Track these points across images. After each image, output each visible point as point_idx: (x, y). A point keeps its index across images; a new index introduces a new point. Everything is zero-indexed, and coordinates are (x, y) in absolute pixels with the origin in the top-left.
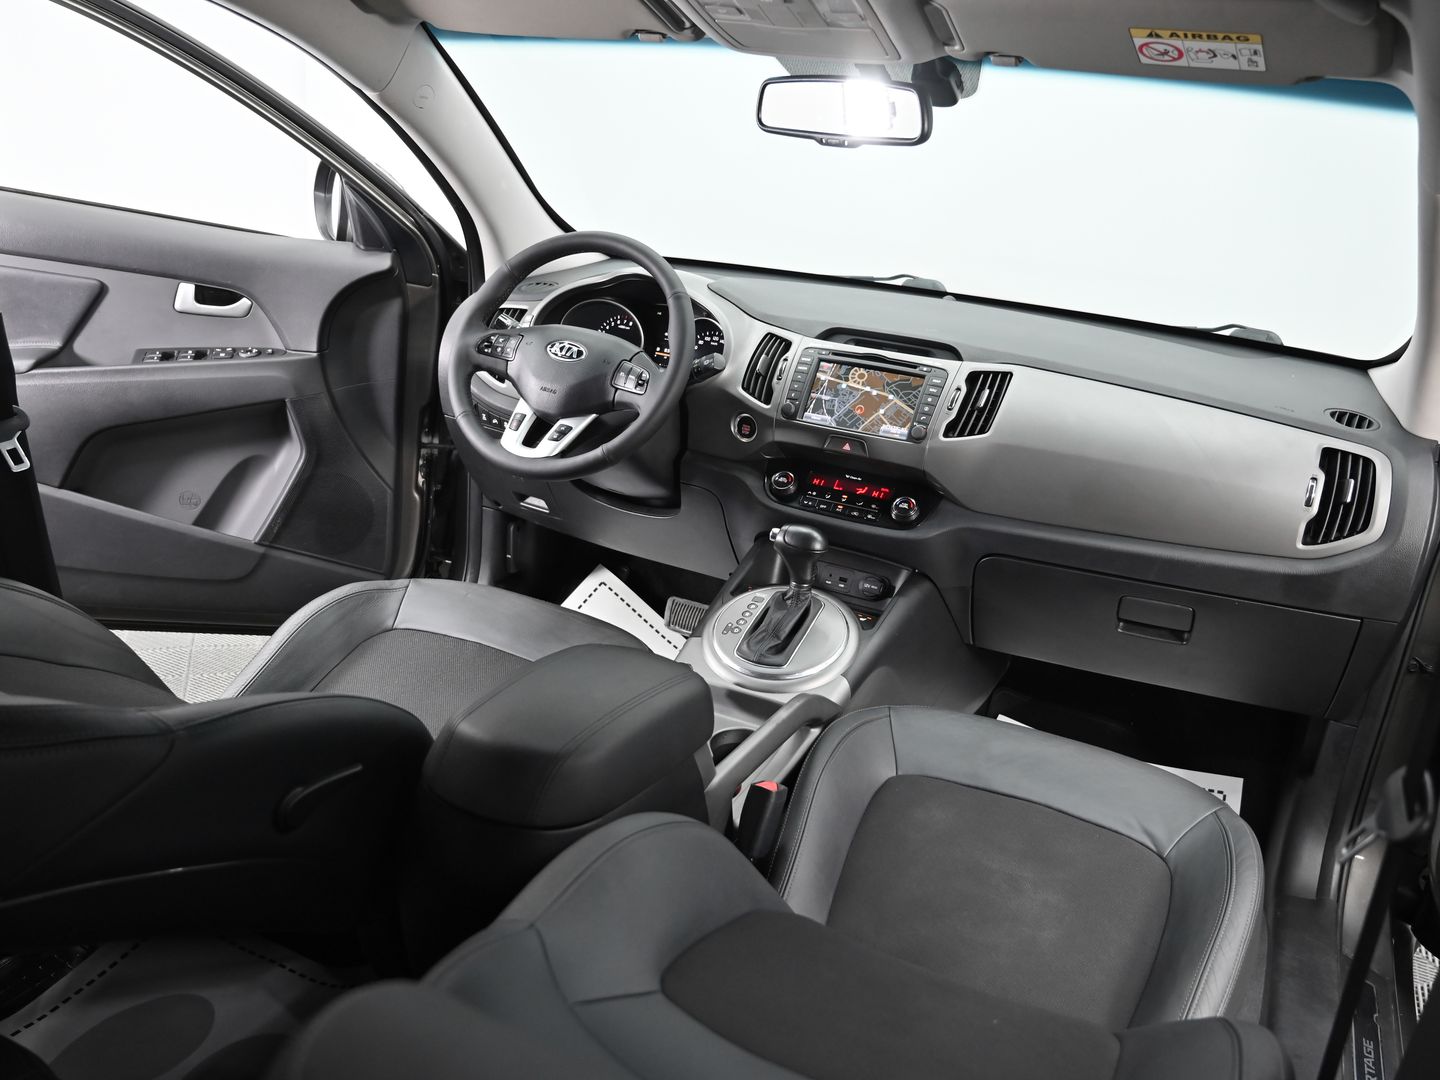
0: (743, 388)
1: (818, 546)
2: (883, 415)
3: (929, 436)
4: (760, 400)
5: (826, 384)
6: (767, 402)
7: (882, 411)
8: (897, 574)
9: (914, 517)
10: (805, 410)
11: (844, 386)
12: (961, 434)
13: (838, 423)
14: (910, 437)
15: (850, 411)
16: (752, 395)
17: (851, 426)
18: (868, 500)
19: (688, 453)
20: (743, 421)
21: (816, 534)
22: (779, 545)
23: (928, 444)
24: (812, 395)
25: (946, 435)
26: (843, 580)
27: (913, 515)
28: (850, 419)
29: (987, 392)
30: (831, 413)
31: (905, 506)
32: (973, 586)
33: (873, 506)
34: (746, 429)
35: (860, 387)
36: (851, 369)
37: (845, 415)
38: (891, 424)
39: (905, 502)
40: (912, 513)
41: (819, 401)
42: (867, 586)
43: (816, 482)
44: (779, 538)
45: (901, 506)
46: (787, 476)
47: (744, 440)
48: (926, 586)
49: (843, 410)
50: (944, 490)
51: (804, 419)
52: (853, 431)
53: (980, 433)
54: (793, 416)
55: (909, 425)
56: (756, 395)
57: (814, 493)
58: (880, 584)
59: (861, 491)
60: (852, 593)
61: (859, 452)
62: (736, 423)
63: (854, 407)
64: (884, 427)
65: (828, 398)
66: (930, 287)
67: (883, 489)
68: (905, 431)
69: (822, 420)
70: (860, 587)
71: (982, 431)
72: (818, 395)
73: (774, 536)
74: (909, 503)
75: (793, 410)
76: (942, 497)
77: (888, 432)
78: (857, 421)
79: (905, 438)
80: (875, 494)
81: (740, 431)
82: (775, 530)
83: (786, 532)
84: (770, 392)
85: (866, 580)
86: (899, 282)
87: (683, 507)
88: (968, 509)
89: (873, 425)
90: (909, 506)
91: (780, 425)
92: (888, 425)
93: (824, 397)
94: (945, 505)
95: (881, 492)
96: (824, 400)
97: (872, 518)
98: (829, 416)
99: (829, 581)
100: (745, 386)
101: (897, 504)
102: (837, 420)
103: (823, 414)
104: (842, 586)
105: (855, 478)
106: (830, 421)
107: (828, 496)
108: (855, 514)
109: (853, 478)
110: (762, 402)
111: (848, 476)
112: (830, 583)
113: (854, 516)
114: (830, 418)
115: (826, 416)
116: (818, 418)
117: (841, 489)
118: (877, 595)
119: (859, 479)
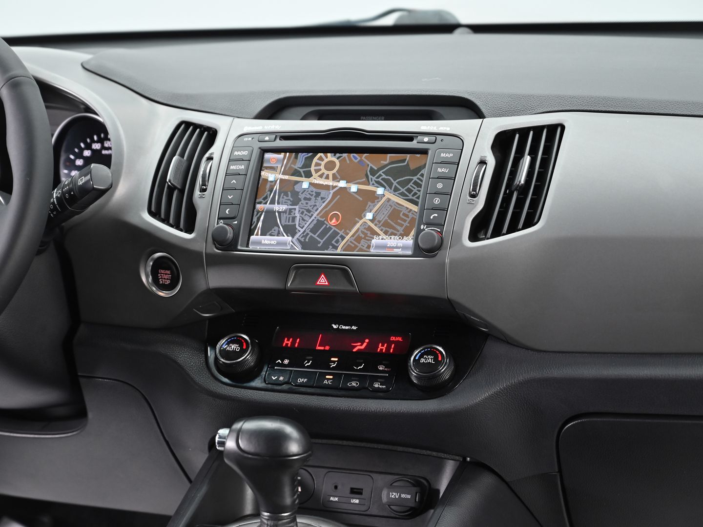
0: (151, 213)
1: (294, 448)
2: (372, 221)
3: (447, 242)
4: (177, 227)
5: (277, 187)
6: (189, 229)
7: (369, 216)
8: (438, 470)
9: (447, 376)
10: (251, 232)
11: (305, 185)
12: (497, 233)
13: (304, 245)
14: (418, 250)
15: (319, 224)
16: (166, 221)
17: (325, 246)
18: (371, 358)
19: (82, 330)
20: (159, 265)
21: (289, 429)
22: (231, 454)
23: (448, 256)
24: (258, 206)
25: (473, 237)
26: (355, 492)
27: (445, 371)
28: (321, 236)
29: (527, 159)
30: (290, 230)
31: (430, 359)
32: (560, 471)
33: (381, 368)
34: (165, 276)
35: (330, 183)
36: (312, 158)
37: (314, 230)
38: (386, 233)
39: (427, 353)
40: (442, 369)
41: (270, 214)
42: (394, 495)
43: (287, 342)
44: (231, 444)
45: (422, 360)
46: (239, 341)
47: (161, 294)
48: (486, 481)
49: (309, 222)
50: (487, 325)
51: (251, 247)
52: (328, 254)
53: (527, 225)
54: (232, 245)
55: (413, 233)
56: (171, 221)
57: (286, 362)
58: (414, 489)
59: (359, 347)
60: (374, 511)
61: (342, 286)
62: (149, 269)
63: (325, 215)
64: (375, 241)
65: (283, 208)
66: (434, 21)
67: (393, 339)
68: (409, 241)
69: (279, 244)
70: (385, 499)
71: (529, 223)
72: (268, 206)
73: (222, 444)
74: (434, 353)
75: (230, 234)
76: (486, 336)
77: (385, 247)
78: (335, 234)
79: (410, 253)
80: (382, 348)
81: (156, 281)
82: (223, 432)
83: (239, 432)
84: (192, 213)
85: (391, 487)
86: (389, 21)
87: (90, 415)
88: (528, 348)
89: (358, 239)
90: (436, 359)
91: (214, 261)
92: (383, 235)
93: (276, 207)
94: (492, 349)
95: (390, 343)
96: (278, 212)
97: (381, 387)
98: (288, 236)
99: (334, 496)
100: (153, 209)
101: (417, 358)
102: (302, 240)
103: (279, 234)
104: (357, 501)
105: (347, 328)
106: (291, 243)
107: (308, 362)
108: (354, 384)
109: (344, 327)
110: (181, 230)
111: (335, 327)
112: (336, 499)
113: (353, 389)
114: (290, 238)
115: (284, 236)
116: (273, 242)
117: (327, 348)
118: (411, 508)
119: (354, 328)
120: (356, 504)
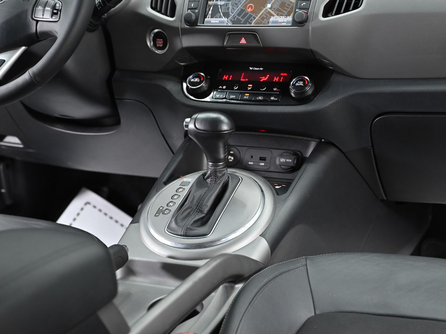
0: (152, 8)
2: (270, 8)
3: (310, 18)
4: (166, 15)
6: (172, 15)
7: (269, 6)
8: (307, 146)
9: (310, 92)
10: (205, 17)
12: (338, 13)
13: (233, 22)
14: (295, 23)
15: (242, 11)
16: (160, 12)
17: (245, 22)
18: (270, 85)
19: (117, 73)
20: (157, 36)
21: (223, 118)
22: (191, 131)
23: (311, 25)
24: (210, 3)
25: (325, 15)
26: (262, 159)
27: (309, 90)
28: (243, 17)
30: (226, 15)
31: (301, 83)
32: (373, 146)
33: (275, 89)
34: (160, 43)
37: (239, 14)
38: (278, 15)
39: (300, 80)
40: (307, 88)
41: (216, 6)
42: (283, 160)
43: (225, 77)
44: (191, 126)
45: (297, 84)
46: (199, 77)
47: (158, 52)
48: (332, 151)
49: (237, 10)
50: (333, 65)
51: (205, 25)
52: (247, 26)
53: (354, 9)
54: (194, 23)
55: (292, 15)
56: (163, 12)
57: (224, 87)
58: (294, 157)
59: (264, 79)
60: (272, 169)
61: (254, 44)
62: (151, 38)
63: (245, 6)
64: (272, 19)
65: (222, 3)
67: (282, 74)
68: (290, 19)
69: (220, 22)
70: (278, 163)
71: (356, 7)
72: (215, 2)
73: (187, 126)
74: (304, 80)
75: (194, 17)
76: (332, 72)
77: (277, 22)
78: (251, 16)
79: (290, 25)
80: (276, 79)
81: (155, 45)
82: (188, 120)
83: (196, 119)
84: (174, 6)
85: (281, 156)
87: (122, 121)
88: (355, 77)
89: (263, 19)
90: (304, 83)
91: (185, 32)
92: (276, 16)
93: (219, 3)
94: (335, 78)
95: (280, 77)
96: (220, 5)
97: (275, 99)
98: (225, 18)
99: (251, 162)
100: (153, 6)
101: (294, 83)
102: (233, 20)
103: (220, 17)
104: (263, 164)
105: (258, 69)
106: (227, 22)
107: (236, 87)
108: (260, 98)
109: (256, 69)
110: (168, 16)
111: (251, 68)
112: (252, 163)
113: (260, 101)
114: (226, 19)
115: (223, 18)
116: (217, 22)
117: (247, 80)
118: (292, 167)
119: (261, 69)
120: (262, 166)
